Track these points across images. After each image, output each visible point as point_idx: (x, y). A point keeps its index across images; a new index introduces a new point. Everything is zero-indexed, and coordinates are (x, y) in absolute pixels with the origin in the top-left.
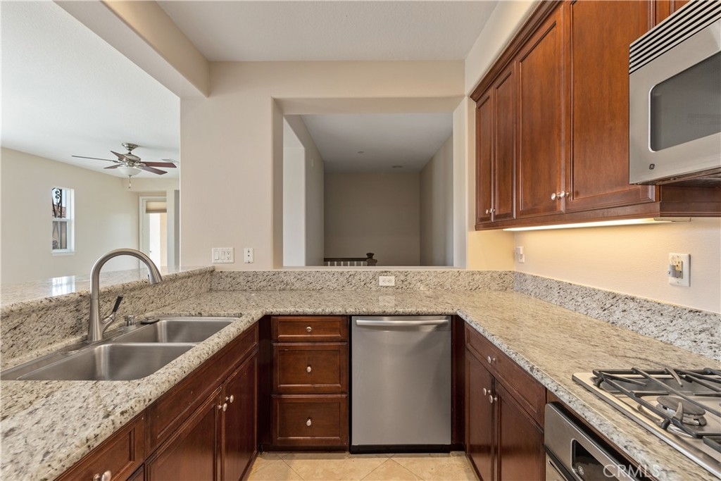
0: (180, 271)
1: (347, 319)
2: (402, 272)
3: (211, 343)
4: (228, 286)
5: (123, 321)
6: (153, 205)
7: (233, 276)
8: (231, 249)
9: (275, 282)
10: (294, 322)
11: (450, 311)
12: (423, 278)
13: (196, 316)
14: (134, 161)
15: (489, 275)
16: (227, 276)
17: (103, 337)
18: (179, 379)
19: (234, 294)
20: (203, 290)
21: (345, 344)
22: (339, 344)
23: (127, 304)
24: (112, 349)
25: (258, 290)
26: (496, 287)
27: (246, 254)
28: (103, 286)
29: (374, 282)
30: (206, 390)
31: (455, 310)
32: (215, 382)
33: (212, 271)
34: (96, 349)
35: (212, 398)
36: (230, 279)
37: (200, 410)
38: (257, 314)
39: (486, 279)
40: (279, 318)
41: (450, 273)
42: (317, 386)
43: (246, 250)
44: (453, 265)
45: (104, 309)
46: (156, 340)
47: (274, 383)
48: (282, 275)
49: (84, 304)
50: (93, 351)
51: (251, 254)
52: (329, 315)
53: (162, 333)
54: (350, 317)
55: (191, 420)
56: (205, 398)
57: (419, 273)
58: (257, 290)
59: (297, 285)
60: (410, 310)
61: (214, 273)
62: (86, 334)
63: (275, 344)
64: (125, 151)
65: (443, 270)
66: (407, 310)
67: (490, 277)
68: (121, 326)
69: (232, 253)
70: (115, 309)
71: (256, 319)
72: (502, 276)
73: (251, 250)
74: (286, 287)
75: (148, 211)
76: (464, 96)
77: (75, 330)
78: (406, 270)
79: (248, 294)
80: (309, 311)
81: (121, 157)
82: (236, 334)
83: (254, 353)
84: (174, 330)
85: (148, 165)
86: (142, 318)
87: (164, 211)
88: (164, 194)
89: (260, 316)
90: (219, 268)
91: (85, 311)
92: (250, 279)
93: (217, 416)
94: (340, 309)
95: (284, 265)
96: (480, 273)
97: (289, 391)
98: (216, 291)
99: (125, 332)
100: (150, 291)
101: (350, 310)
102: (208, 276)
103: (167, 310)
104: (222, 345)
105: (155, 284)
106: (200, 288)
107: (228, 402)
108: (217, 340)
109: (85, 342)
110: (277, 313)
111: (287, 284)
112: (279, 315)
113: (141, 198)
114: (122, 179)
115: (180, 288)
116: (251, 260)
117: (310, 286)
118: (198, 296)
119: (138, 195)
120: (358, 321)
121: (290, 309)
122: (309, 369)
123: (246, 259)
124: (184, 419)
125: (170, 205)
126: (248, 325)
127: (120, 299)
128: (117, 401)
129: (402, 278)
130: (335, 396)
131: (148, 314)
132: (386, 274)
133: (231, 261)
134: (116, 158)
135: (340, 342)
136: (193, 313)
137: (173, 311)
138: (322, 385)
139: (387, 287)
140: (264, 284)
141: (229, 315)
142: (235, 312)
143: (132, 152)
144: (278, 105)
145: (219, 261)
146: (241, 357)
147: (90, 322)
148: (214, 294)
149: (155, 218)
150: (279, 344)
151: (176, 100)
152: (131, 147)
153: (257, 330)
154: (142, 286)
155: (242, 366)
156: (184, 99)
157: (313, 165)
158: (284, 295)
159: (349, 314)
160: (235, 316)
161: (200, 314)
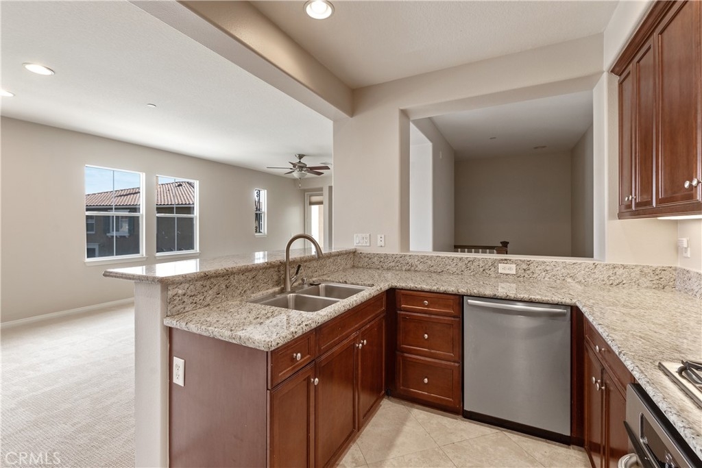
0: (333, 251)
1: (459, 299)
2: (524, 261)
3: (352, 300)
4: (366, 264)
5: (300, 281)
6: (314, 199)
7: (370, 257)
8: (368, 235)
9: (403, 263)
10: (415, 295)
11: (567, 301)
12: (548, 268)
13: (343, 283)
14: (302, 167)
15: (637, 270)
16: (365, 257)
17: (291, 289)
18: (333, 317)
19: (370, 271)
20: (348, 266)
21: (457, 319)
22: (453, 319)
23: (303, 270)
24: (297, 297)
25: (389, 269)
26: (648, 284)
27: (379, 239)
28: (292, 257)
29: (493, 269)
30: (349, 330)
31: (574, 301)
32: (354, 328)
33: (354, 252)
34: (289, 295)
35: (352, 337)
36: (367, 259)
37: (345, 342)
38: (384, 286)
39: (633, 275)
40: (402, 291)
41: (583, 265)
42: (433, 351)
43: (379, 236)
44: (593, 257)
45: (291, 272)
46: (319, 295)
47: (398, 343)
48: (407, 258)
49: (282, 268)
50: (286, 297)
51: (383, 239)
52: (443, 293)
53: (322, 291)
54: (463, 296)
55: (339, 346)
56: (348, 336)
57: (544, 262)
58: (387, 269)
59: (420, 267)
60: (522, 296)
61: (356, 254)
62: (283, 286)
63: (399, 312)
64: (296, 160)
65: (574, 261)
66: (519, 296)
67: (638, 272)
68: (299, 284)
69: (368, 238)
70: (297, 273)
71: (383, 289)
72: (658, 272)
73: (383, 236)
74: (411, 269)
75: (311, 203)
76: (603, 72)
77: (278, 284)
78: (529, 259)
79: (380, 272)
80: (426, 287)
81: (294, 165)
82: (368, 297)
83: (382, 316)
84: (330, 291)
85: (312, 169)
86: (311, 281)
87: (320, 203)
88: (321, 189)
89: (387, 288)
90: (360, 250)
91: (282, 272)
92: (382, 259)
93: (356, 351)
94: (453, 289)
95: (411, 249)
96: (624, 267)
97: (410, 351)
98: (358, 267)
99: (302, 288)
100: (315, 264)
101: (462, 290)
102: (351, 256)
103: (325, 278)
104: (359, 302)
105: (319, 257)
106: (346, 264)
107: (363, 344)
108: (355, 299)
109: (283, 291)
110: (401, 287)
111: (412, 266)
112: (402, 289)
113: (306, 193)
114: (295, 180)
115: (333, 263)
116: (383, 245)
117: (432, 269)
118: (345, 270)
119: (305, 191)
120: (469, 301)
121: (411, 285)
122: (426, 336)
123: (379, 243)
124: (336, 344)
125: (325, 198)
126: (377, 293)
127: (299, 266)
128: (303, 319)
129: (525, 266)
130: (449, 363)
131: (314, 279)
132: (506, 262)
133: (368, 245)
134: (292, 166)
135: (454, 317)
136: (341, 281)
137: (328, 279)
138: (438, 352)
139: (507, 275)
140: (393, 264)
141: (364, 285)
142: (369, 283)
143: (302, 161)
144: (405, 114)
145: (360, 244)
146: (372, 316)
147: (285, 279)
148: (356, 270)
149: (315, 208)
150: (402, 312)
151: (330, 123)
152: (301, 157)
153: (384, 299)
154: (311, 259)
155: (373, 322)
156: (335, 121)
157: (441, 157)
158: (408, 275)
159: (461, 293)
160: (369, 285)
161: (346, 282)
